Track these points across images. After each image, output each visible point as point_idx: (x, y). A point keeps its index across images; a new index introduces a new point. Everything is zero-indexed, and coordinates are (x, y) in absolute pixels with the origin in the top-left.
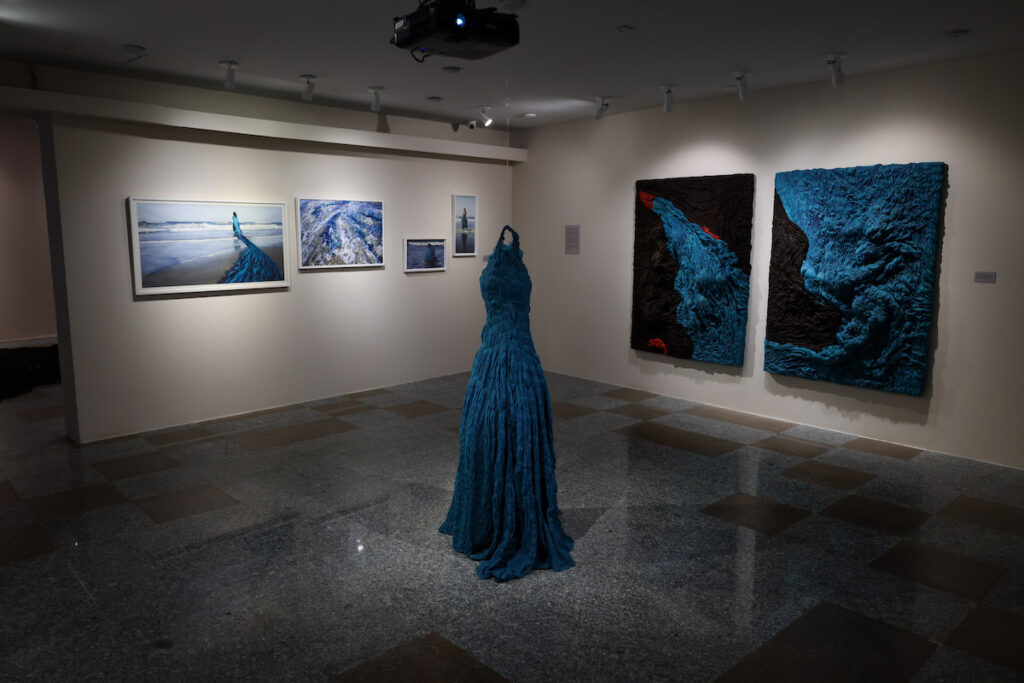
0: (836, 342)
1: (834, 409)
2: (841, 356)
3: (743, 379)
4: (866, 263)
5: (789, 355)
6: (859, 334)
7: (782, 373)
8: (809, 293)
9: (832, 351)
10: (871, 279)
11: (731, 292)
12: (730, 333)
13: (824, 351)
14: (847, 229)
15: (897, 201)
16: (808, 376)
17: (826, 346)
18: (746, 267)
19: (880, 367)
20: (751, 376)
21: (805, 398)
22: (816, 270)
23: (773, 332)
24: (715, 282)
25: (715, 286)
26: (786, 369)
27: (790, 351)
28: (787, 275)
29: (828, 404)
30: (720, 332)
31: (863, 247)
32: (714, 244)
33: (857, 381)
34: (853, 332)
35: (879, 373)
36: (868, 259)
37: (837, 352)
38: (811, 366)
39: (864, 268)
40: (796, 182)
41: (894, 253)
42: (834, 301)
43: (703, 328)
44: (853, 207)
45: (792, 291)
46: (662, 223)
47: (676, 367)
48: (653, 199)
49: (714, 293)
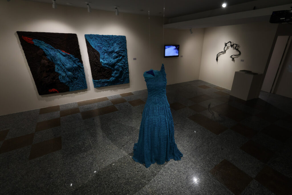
0: (112, 76)
1: (113, 91)
3: (88, 91)
4: (116, 58)
5: (101, 82)
6: (117, 73)
7: (100, 87)
8: (104, 67)
9: (112, 79)
10: (118, 62)
11: (80, 70)
12: (82, 81)
13: (110, 79)
14: (110, 50)
15: (119, 44)
16: (107, 86)
17: (110, 78)
18: (81, 61)
19: (122, 79)
20: (90, 90)
21: (106, 91)
22: (105, 60)
23: (94, 77)
24: (73, 67)
25: (73, 69)
26: (99, 85)
27: (101, 81)
28: (96, 63)
29: (111, 90)
30: (78, 82)
31: (114, 55)
32: (69, 56)
33: (118, 83)
34: (116, 74)
35: (122, 81)
36: (117, 57)
37: (114, 78)
38: (107, 83)
39: (116, 59)
40: (92, 38)
41: (120, 55)
42: (110, 67)
43: (72, 81)
44: (110, 45)
45: (99, 67)
46: (42, 49)
47: (62, 95)
48: (32, 40)
49: (73, 71)
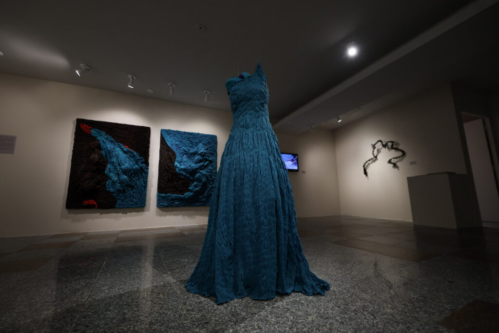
0: (189, 191)
1: (186, 217)
2: (192, 195)
3: (144, 213)
4: (199, 163)
5: (169, 198)
6: (198, 186)
7: (166, 207)
8: (178, 173)
9: (188, 194)
10: (201, 168)
11: (141, 174)
12: (139, 193)
13: (185, 194)
14: (192, 151)
15: (206, 145)
16: (177, 206)
17: (186, 193)
18: (147, 163)
19: (204, 197)
20: (149, 211)
21: (174, 215)
22: (182, 164)
23: (160, 189)
24: (133, 169)
25: (132, 171)
26: (166, 204)
27: (170, 197)
28: (168, 167)
29: (184, 215)
30: (133, 193)
31: (197, 157)
32: (131, 153)
33: (196, 204)
34: (196, 186)
35: (204, 200)
36: (200, 161)
37: (191, 194)
38: (178, 201)
40: (170, 133)
41: (206, 160)
42: (188, 175)
43: (124, 191)
44: (193, 144)
45: (171, 173)
46: (99, 141)
47: (101, 214)
48: (91, 129)
49: (132, 174)
